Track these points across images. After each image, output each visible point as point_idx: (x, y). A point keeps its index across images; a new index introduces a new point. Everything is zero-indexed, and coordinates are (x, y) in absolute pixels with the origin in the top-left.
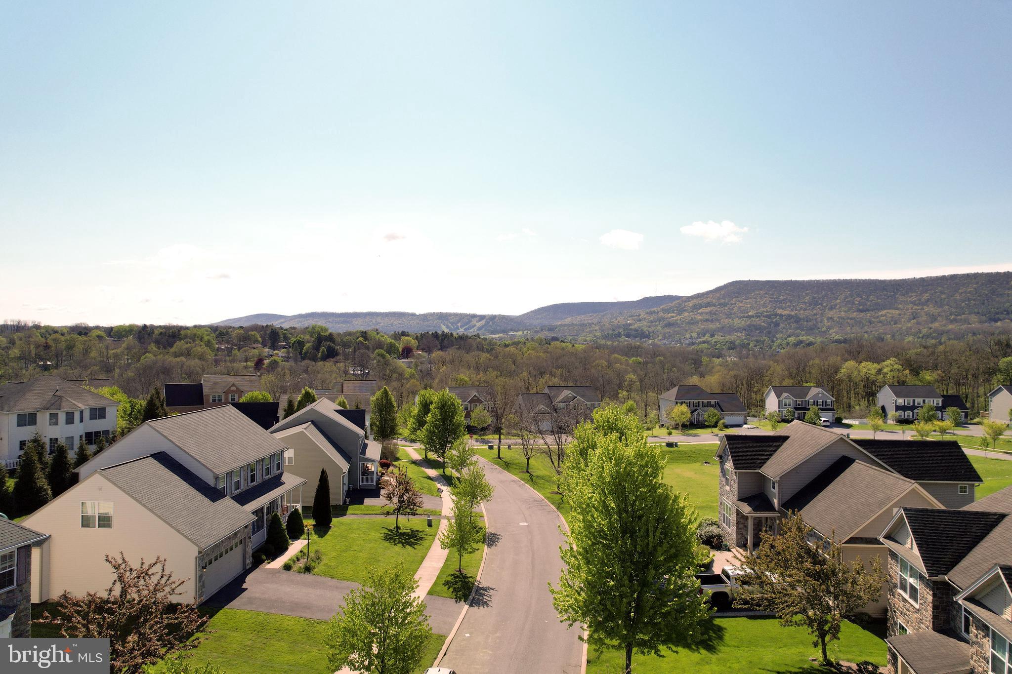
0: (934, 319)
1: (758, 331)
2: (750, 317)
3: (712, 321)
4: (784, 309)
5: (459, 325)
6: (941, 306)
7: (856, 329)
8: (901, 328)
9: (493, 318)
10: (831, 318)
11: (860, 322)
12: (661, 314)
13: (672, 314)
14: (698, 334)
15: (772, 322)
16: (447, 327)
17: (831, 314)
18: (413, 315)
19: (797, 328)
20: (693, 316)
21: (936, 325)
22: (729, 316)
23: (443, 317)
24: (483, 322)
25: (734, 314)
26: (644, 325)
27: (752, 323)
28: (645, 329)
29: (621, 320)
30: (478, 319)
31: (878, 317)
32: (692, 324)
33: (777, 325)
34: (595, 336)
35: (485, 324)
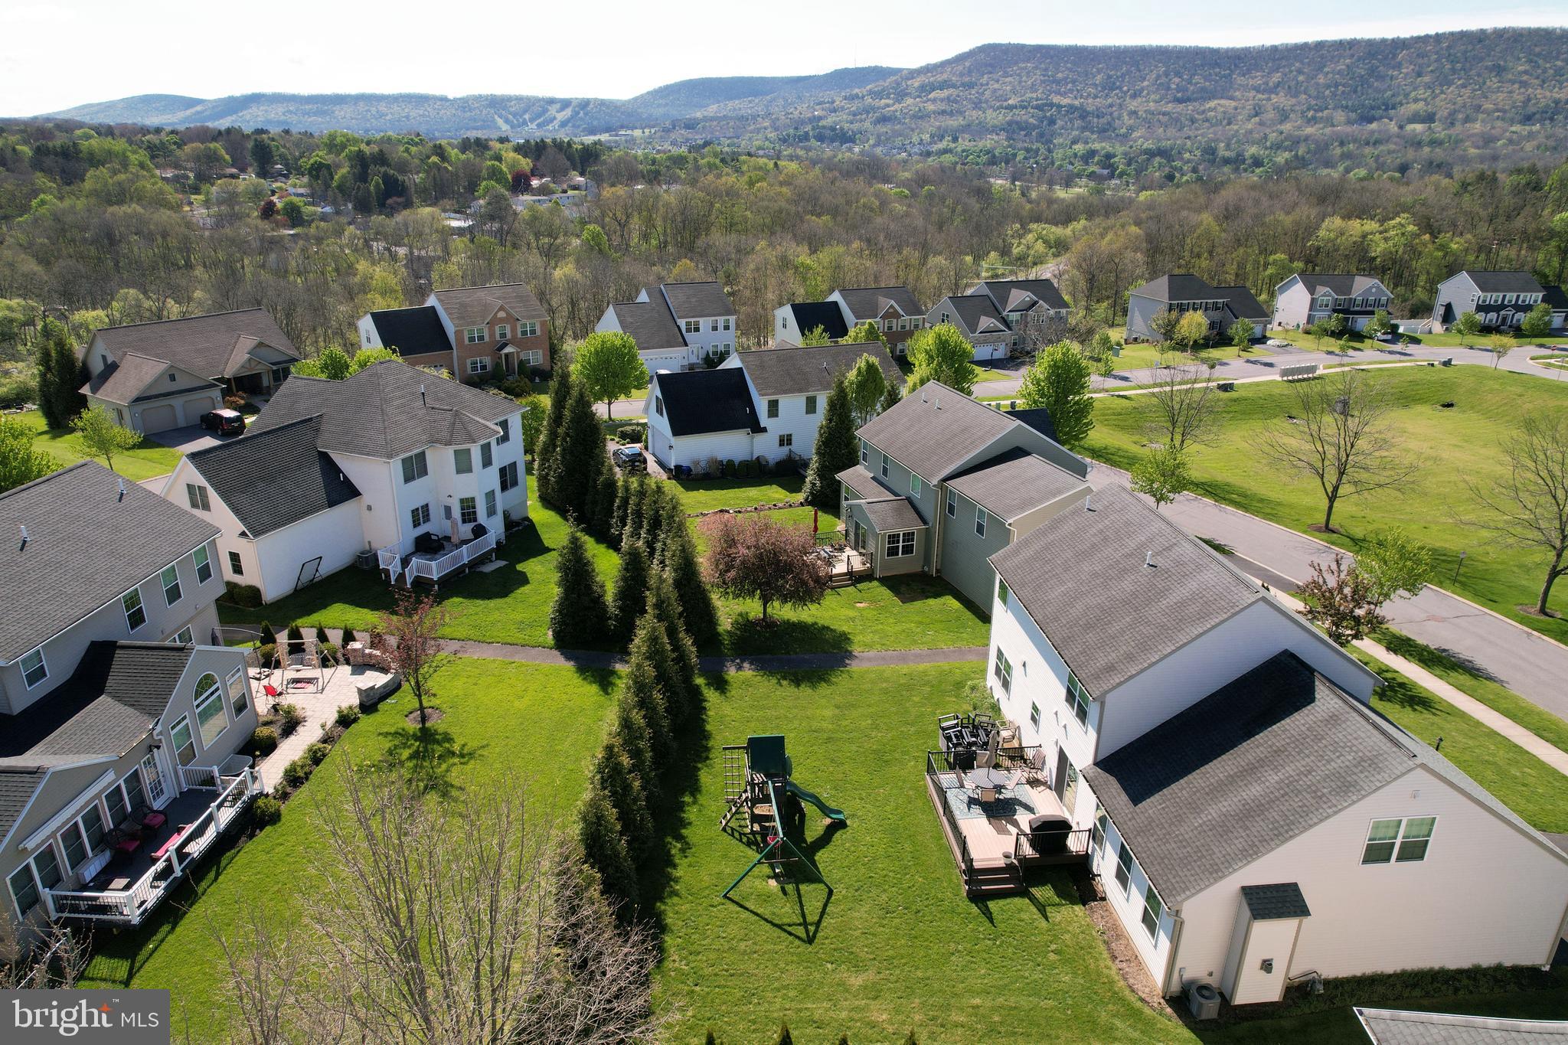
0: (1284, 116)
1: (1023, 133)
2: (1011, 108)
3: (951, 114)
4: (1064, 95)
5: (527, 117)
6: (1296, 96)
7: (1172, 132)
8: (1237, 131)
9: (584, 104)
10: (1135, 112)
11: (1177, 120)
12: (868, 100)
13: (887, 101)
14: (932, 136)
15: (1045, 117)
16: (507, 121)
17: (1133, 105)
18: (444, 99)
19: (1084, 129)
20: (921, 105)
21: (1287, 127)
22: (977, 105)
23: (496, 103)
24: (568, 112)
25: (987, 101)
26: (839, 120)
27: (1015, 118)
28: (846, 126)
29: (802, 110)
30: (558, 106)
31: (1203, 112)
32: (921, 118)
33: (1052, 122)
34: (767, 139)
35: (572, 117)
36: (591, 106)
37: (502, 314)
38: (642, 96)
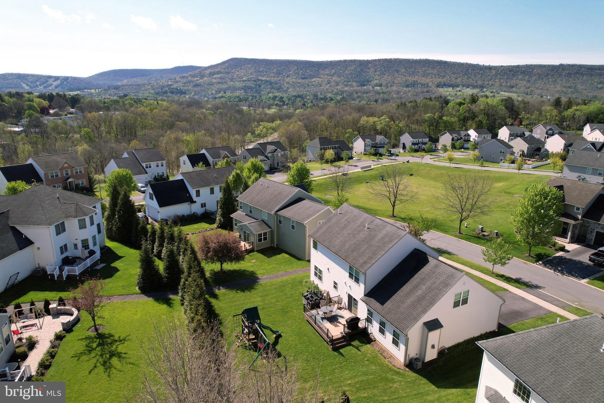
0: (338, 84)
1: (250, 90)
2: (244, 81)
3: (222, 83)
4: (263, 76)
5: (38, 83)
6: (340, 77)
7: (301, 89)
8: (323, 89)
9: (66, 79)
10: (288, 82)
11: (303, 85)
12: (190, 78)
13: (197, 78)
14: (216, 91)
15: (257, 84)
16: (28, 85)
17: (288, 80)
19: (272, 88)
20: (211, 80)
21: (339, 87)
22: (232, 80)
23: (22, 77)
24: (58, 82)
25: (235, 79)
26: (179, 86)
27: (246, 85)
28: (182, 88)
29: (163, 82)
30: (53, 79)
31: (311, 82)
32: (211, 85)
33: (260, 86)
34: (150, 93)
35: (61, 84)
36: (70, 79)
37: (66, 165)
38: (93, 76)
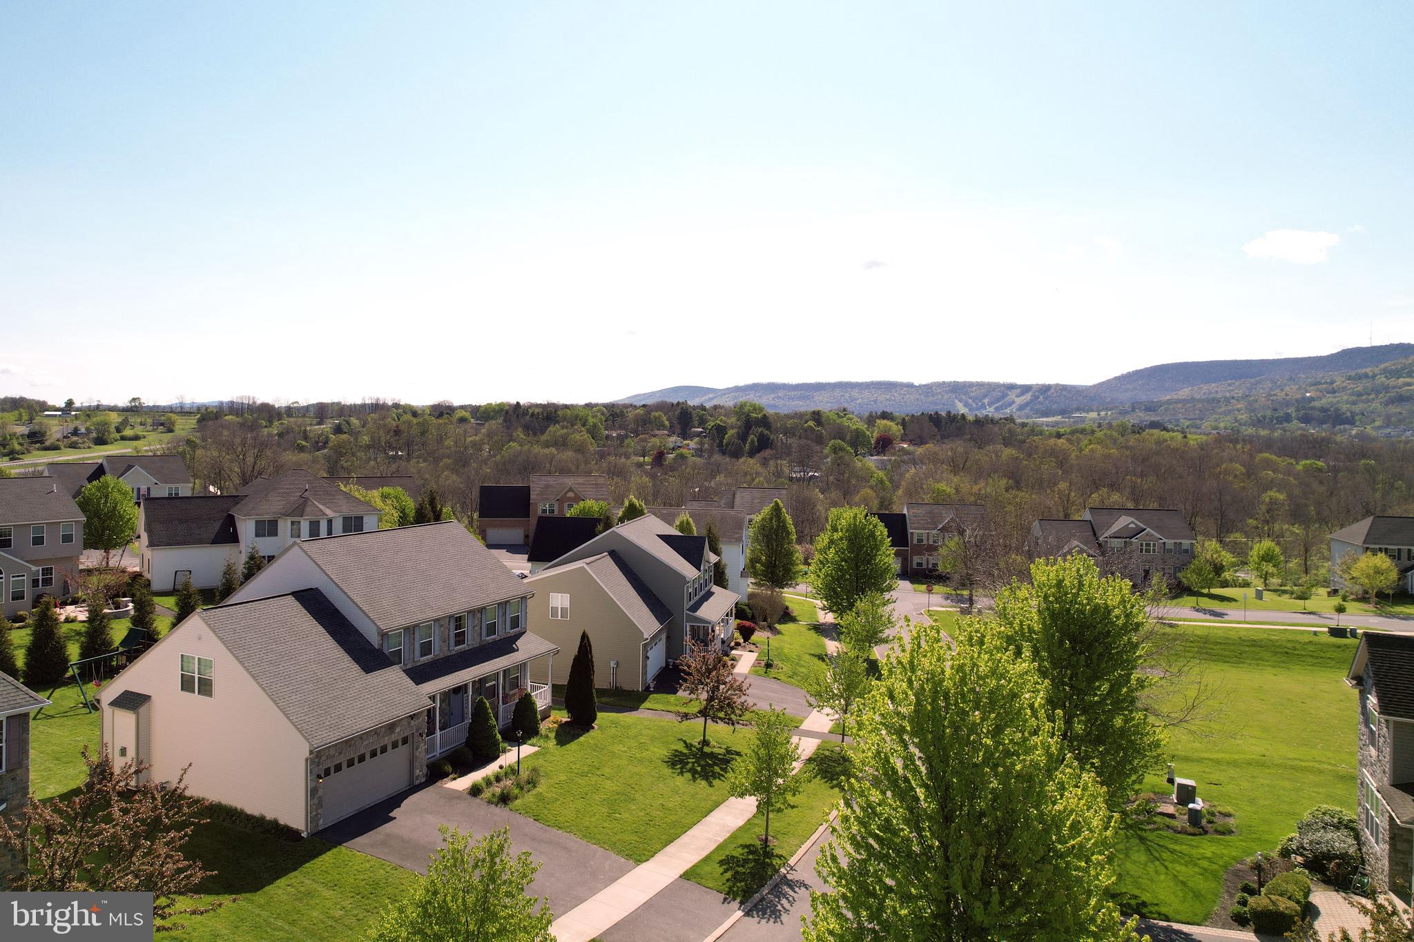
5: (986, 401)
9: (1045, 389)
12: (1381, 379)
16: (966, 405)
18: (910, 386)
23: (958, 389)
24: (1028, 397)
26: (1337, 401)
28: (1345, 407)
29: (1292, 392)
30: (1018, 391)
34: (1236, 420)
35: (1031, 401)
36: (1052, 391)
38: (1109, 381)
